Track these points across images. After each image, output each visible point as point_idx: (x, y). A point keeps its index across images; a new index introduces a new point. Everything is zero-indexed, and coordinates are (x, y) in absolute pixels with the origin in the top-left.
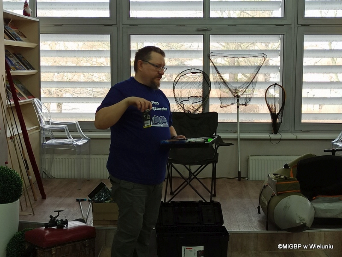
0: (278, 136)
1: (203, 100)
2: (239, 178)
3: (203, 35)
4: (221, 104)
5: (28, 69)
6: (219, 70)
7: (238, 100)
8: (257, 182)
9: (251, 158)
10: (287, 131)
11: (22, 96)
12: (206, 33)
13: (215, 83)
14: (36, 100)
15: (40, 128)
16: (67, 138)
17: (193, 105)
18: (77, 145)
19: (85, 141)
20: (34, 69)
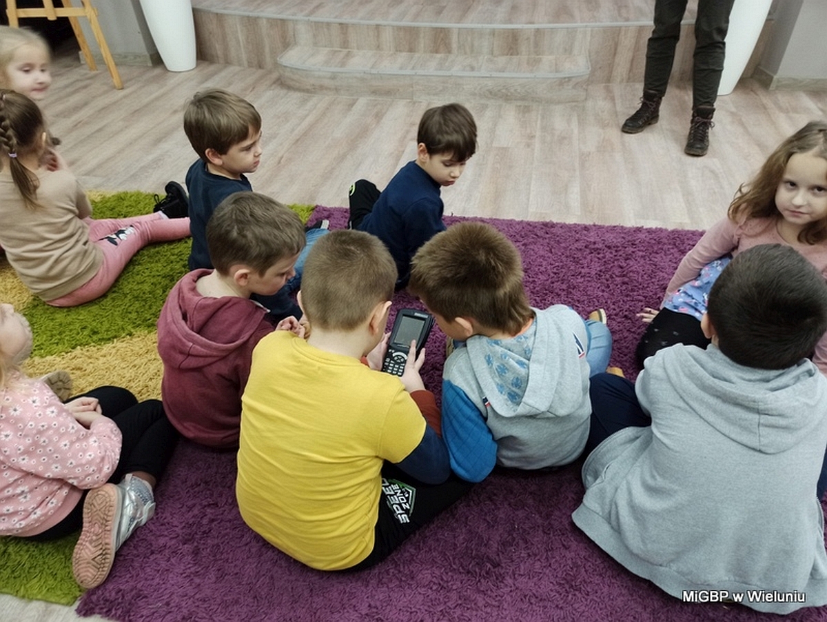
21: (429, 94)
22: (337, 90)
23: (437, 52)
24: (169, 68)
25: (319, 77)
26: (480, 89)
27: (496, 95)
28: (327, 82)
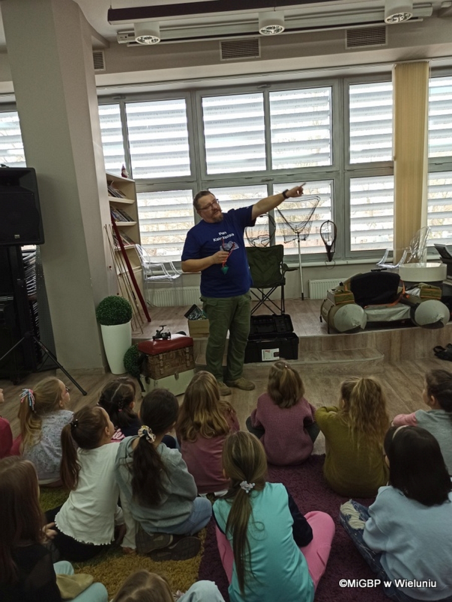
0: (332, 263)
1: (270, 238)
2: (303, 298)
3: (267, 184)
4: (285, 240)
5: (129, 221)
6: (283, 213)
7: (298, 236)
8: (317, 301)
9: (311, 282)
10: (339, 259)
11: (126, 243)
12: (270, 183)
13: (279, 224)
14: (137, 245)
15: (142, 268)
16: (164, 275)
17: (262, 242)
18: (172, 279)
19: (178, 276)
20: (133, 221)
27: (333, 373)
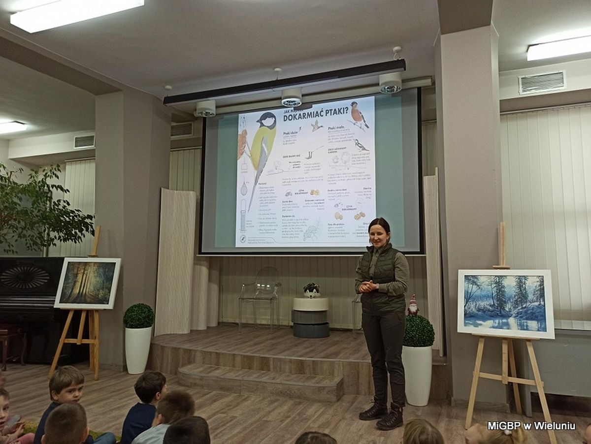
21: (249, 391)
22: (202, 386)
23: (263, 370)
24: (129, 373)
25: (195, 379)
26: (276, 390)
27: (284, 394)
28: (198, 382)
